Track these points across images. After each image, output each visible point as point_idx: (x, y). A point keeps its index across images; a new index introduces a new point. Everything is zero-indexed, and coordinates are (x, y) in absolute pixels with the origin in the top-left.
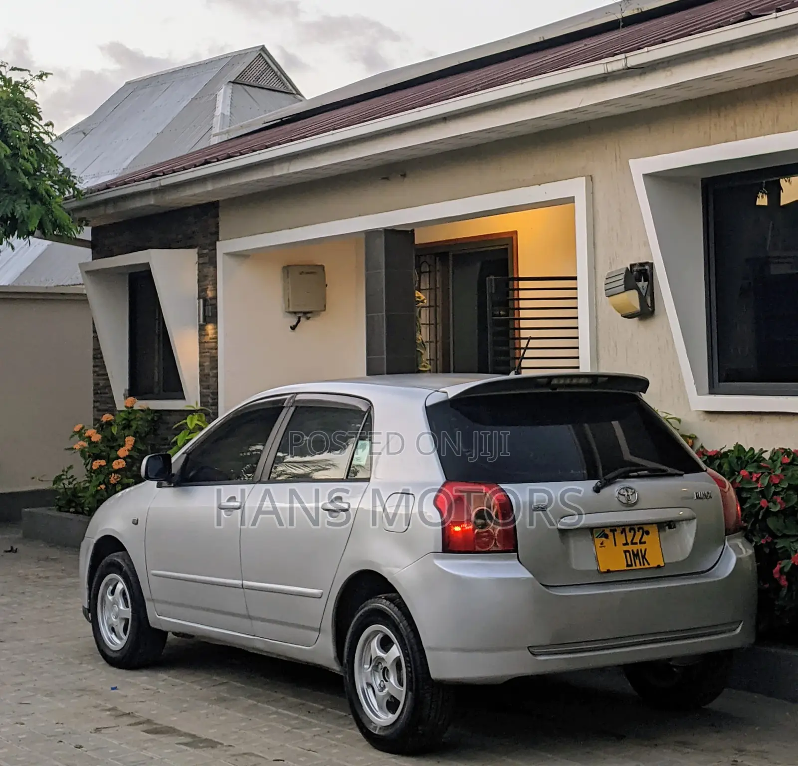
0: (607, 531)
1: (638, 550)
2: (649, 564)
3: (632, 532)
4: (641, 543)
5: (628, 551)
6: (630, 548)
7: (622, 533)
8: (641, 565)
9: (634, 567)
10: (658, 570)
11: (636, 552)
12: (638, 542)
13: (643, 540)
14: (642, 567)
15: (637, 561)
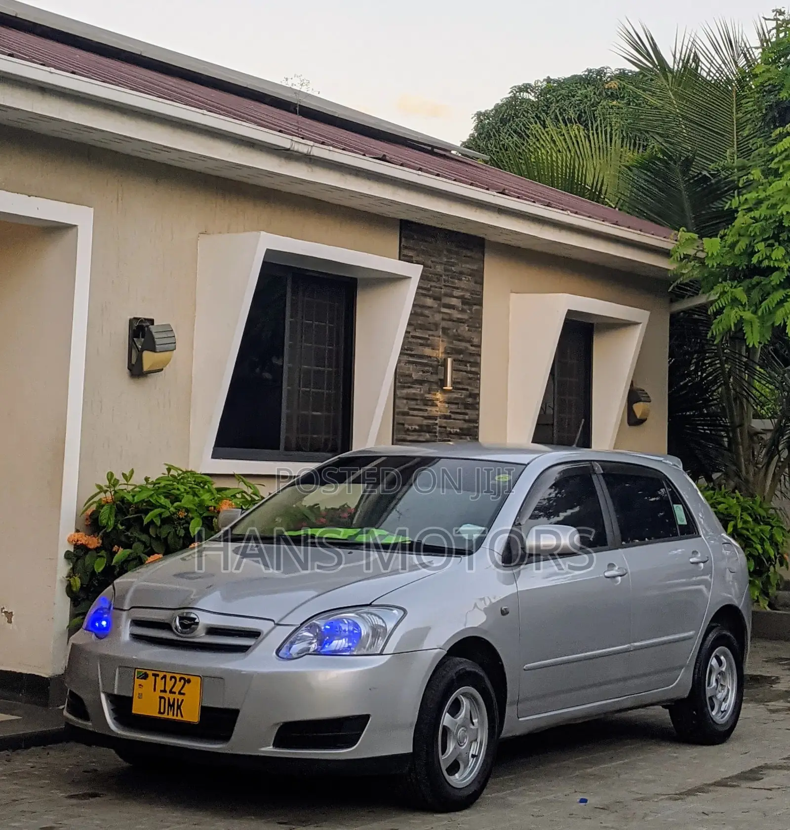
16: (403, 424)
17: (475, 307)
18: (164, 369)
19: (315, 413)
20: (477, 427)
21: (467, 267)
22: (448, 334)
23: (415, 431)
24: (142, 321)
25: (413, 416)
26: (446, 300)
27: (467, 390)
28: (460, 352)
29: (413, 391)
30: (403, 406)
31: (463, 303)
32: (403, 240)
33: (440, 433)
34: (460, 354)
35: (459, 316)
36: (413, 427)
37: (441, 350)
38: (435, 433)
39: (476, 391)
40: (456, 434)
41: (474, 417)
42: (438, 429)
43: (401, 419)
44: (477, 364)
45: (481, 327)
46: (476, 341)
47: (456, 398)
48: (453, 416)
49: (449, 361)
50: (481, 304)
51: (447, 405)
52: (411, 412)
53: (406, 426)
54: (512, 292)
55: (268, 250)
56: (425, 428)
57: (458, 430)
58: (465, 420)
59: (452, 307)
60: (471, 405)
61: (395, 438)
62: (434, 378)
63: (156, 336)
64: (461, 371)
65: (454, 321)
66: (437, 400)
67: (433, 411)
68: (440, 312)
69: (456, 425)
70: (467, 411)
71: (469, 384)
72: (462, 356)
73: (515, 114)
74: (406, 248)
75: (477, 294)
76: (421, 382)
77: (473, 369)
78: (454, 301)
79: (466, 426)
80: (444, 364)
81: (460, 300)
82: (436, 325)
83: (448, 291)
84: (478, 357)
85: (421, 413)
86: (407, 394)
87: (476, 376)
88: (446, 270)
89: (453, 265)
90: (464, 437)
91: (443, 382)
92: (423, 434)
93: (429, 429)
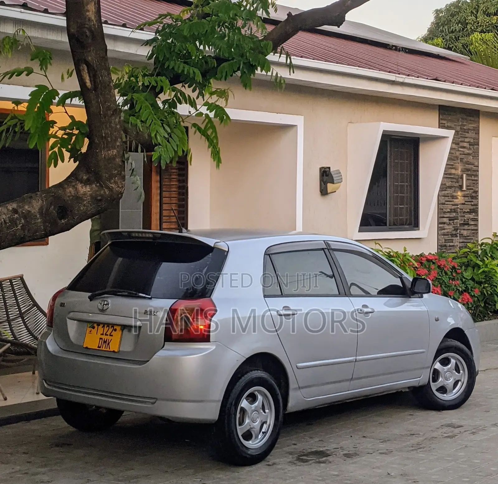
0: (95, 325)
1: (107, 340)
2: (109, 349)
3: (108, 328)
4: (110, 335)
5: (102, 339)
6: (104, 337)
7: (102, 327)
8: (105, 348)
9: (101, 349)
10: (113, 353)
11: (105, 340)
12: (109, 335)
13: (111, 334)
14: (106, 350)
15: (104, 345)
16: (443, 209)
17: (476, 146)
18: (337, 191)
19: (401, 206)
20: (478, 208)
21: (471, 126)
22: (463, 161)
23: (448, 212)
24: (325, 169)
25: (447, 204)
26: (461, 144)
27: (472, 189)
28: (468, 170)
29: (446, 192)
30: (443, 200)
31: (470, 145)
32: (441, 116)
33: (460, 212)
34: (469, 171)
35: (468, 152)
36: (448, 210)
37: (460, 170)
38: (458, 212)
39: (477, 190)
40: (468, 212)
41: (476, 203)
42: (459, 210)
43: (441, 206)
44: (477, 176)
45: (478, 156)
46: (476, 164)
47: (467, 194)
48: (466, 203)
49: (464, 175)
50: (478, 145)
51: (463, 198)
52: (446, 203)
53: (444, 210)
54: (493, 137)
55: (384, 130)
56: (453, 211)
57: (469, 210)
58: (472, 205)
59: (464, 147)
60: (475, 197)
61: (439, 216)
62: (457, 185)
63: (334, 176)
64: (470, 180)
65: (465, 155)
66: (458, 195)
67: (456, 201)
68: (459, 151)
69: (467, 208)
70: (473, 200)
71: (473, 186)
72: (469, 172)
73: (459, 11)
74: (442, 119)
75: (476, 140)
76: (450, 187)
77: (475, 178)
78: (465, 145)
79: (472, 207)
80: (462, 178)
81: (468, 144)
82: (457, 157)
83: (463, 139)
84: (477, 172)
85: (451, 203)
86: (444, 194)
87: (476, 182)
88: (461, 128)
89: (464, 125)
90: (471, 213)
91: (461, 187)
92: (452, 213)
93: (455, 211)
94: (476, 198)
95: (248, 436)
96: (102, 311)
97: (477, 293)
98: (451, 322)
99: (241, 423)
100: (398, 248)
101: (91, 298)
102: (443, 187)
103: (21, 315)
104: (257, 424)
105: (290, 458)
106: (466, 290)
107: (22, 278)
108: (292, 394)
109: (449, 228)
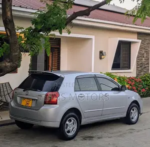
0: (25, 99)
6: (27, 102)
7: (27, 99)
10: (29, 107)
13: (29, 101)
18: (105, 58)
20: (149, 63)
22: (145, 49)
23: (140, 64)
24: (101, 51)
26: (144, 44)
33: (144, 64)
35: (146, 46)
37: (144, 52)
43: (138, 62)
44: (149, 53)
48: (146, 62)
51: (145, 60)
55: (119, 40)
57: (146, 64)
61: (137, 65)
64: (147, 55)
66: (143, 59)
67: (142, 61)
72: (147, 52)
74: (138, 36)
76: (141, 57)
78: (146, 44)
80: (144, 54)
82: (143, 48)
83: (145, 42)
86: (139, 59)
88: (144, 39)
93: (142, 64)
94: (149, 60)
95: (69, 132)
96: (27, 95)
97: (147, 88)
98: (134, 98)
99: (66, 128)
100: (122, 75)
101: (24, 91)
102: (138, 57)
103: (8, 94)
104: (71, 128)
105: (82, 138)
106: (144, 88)
107: (9, 83)
108: (82, 120)
109: (140, 69)
